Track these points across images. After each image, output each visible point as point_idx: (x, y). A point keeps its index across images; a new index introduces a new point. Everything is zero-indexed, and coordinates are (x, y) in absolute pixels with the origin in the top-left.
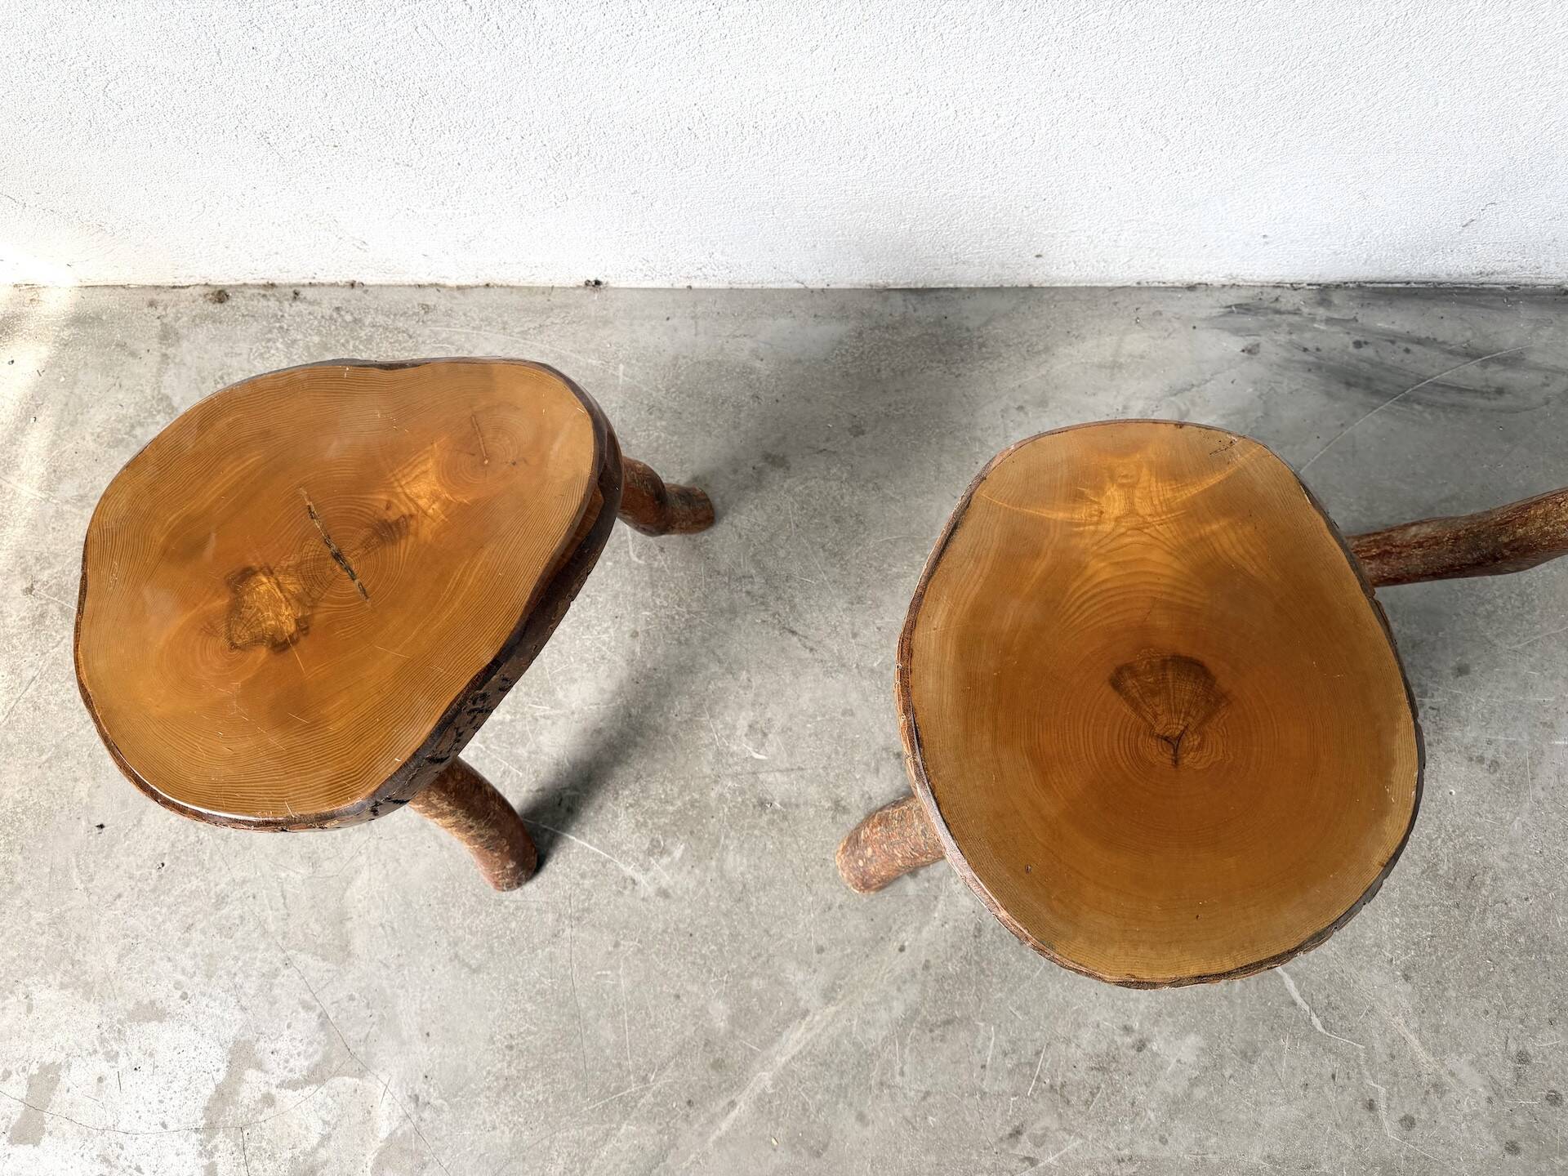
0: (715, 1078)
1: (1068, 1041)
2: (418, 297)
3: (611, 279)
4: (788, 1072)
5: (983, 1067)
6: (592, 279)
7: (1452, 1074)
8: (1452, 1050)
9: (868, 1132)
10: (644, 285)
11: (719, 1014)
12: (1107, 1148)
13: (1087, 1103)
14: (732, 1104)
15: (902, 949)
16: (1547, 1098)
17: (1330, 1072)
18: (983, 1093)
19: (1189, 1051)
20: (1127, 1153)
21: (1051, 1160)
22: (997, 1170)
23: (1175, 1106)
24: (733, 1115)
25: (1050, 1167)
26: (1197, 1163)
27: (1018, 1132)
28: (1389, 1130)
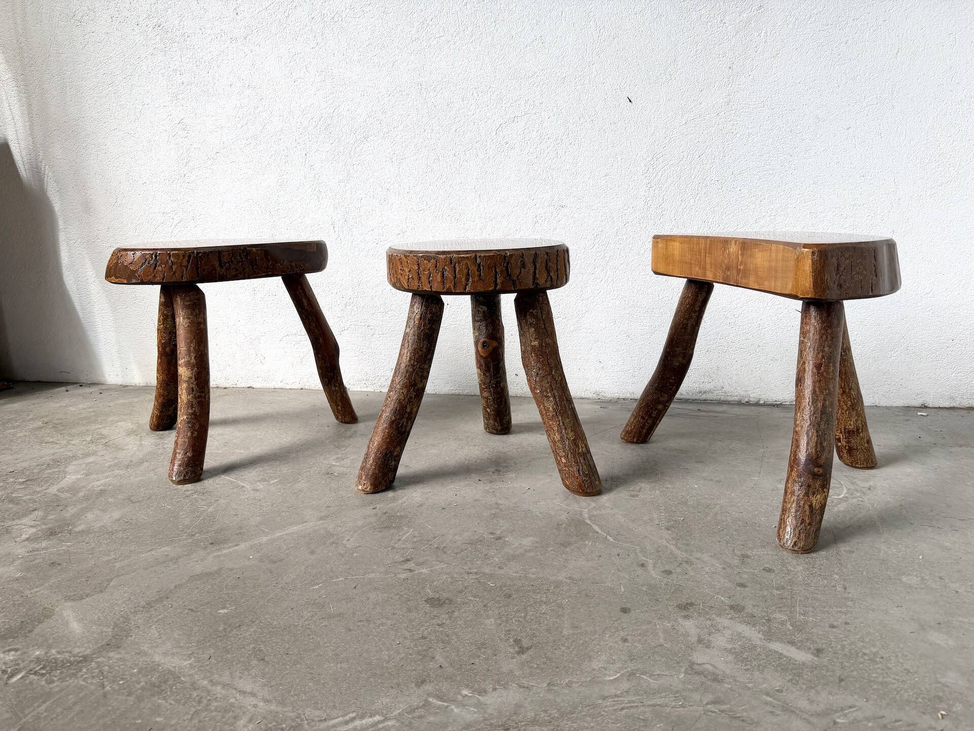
0: (234, 537)
1: (455, 535)
4: (281, 537)
5: (399, 540)
7: (697, 559)
8: (697, 551)
11: (255, 520)
12: (463, 569)
14: (238, 545)
15: (375, 508)
16: (764, 570)
17: (616, 553)
18: (393, 548)
19: (528, 542)
20: (475, 570)
21: (424, 571)
22: (386, 572)
23: (513, 558)
24: (234, 548)
25: (421, 573)
26: (520, 577)
27: (408, 560)
28: (655, 574)
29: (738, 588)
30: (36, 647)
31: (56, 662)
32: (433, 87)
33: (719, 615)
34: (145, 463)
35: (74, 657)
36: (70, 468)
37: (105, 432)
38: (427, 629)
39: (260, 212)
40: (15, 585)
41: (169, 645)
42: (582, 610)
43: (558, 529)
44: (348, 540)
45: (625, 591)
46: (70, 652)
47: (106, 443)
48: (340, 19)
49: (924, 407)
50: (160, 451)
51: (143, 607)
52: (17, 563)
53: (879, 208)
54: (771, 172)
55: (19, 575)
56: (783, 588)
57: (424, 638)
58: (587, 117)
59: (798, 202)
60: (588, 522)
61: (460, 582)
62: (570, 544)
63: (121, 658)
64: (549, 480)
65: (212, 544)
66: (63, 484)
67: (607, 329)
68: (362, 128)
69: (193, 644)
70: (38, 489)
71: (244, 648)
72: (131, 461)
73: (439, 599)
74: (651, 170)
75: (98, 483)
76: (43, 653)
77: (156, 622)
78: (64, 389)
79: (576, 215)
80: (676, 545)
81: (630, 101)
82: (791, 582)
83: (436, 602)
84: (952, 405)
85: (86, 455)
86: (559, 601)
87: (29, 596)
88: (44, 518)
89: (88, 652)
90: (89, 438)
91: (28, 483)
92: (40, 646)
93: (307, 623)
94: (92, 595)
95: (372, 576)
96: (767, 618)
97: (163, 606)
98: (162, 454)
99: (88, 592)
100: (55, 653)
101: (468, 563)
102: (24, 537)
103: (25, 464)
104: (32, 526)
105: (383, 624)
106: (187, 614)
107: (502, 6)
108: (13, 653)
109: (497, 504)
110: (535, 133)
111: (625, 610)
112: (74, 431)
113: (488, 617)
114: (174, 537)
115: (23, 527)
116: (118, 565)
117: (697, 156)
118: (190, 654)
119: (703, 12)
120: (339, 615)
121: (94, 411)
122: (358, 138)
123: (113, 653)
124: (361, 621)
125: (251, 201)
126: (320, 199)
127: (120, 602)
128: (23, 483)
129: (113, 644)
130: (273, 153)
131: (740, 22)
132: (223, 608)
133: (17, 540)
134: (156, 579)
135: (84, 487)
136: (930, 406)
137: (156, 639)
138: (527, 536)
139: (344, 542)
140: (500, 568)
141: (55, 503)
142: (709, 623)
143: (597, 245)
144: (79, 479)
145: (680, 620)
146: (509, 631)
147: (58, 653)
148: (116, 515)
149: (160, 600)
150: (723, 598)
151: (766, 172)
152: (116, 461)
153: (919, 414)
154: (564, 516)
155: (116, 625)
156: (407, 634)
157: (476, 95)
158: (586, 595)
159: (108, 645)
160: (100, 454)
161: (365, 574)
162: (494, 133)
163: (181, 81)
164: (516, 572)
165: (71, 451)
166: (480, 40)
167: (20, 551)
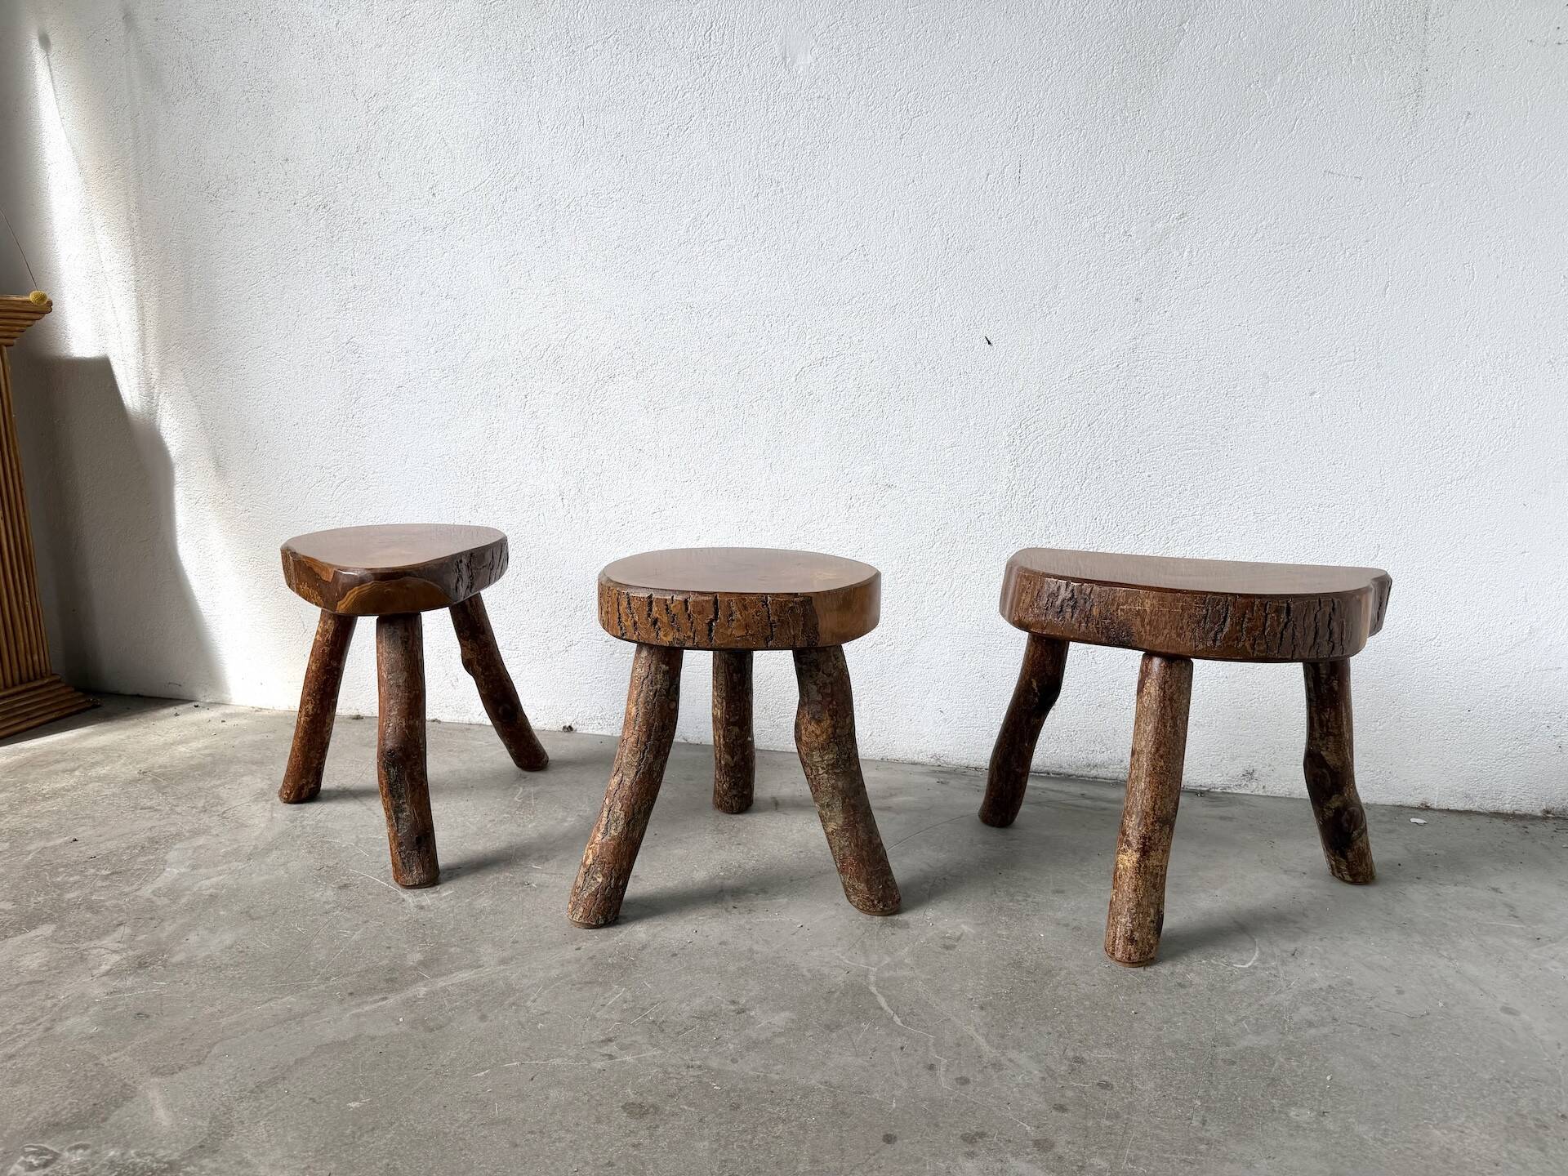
0: (383, 985)
1: (681, 1002)
2: (468, 727)
3: (580, 729)
4: (444, 990)
5: (604, 1005)
6: (568, 725)
7: (1011, 1060)
8: (1013, 1048)
9: (483, 1025)
10: (597, 733)
11: (413, 958)
12: (683, 1059)
13: (679, 1033)
14: (386, 998)
15: (579, 949)
16: (1098, 1084)
17: (900, 1045)
18: (594, 1018)
19: (780, 1019)
20: (698, 1063)
21: (628, 1058)
22: (578, 1058)
23: (753, 1045)
24: (380, 1004)
25: (624, 1062)
26: (758, 1077)
27: (610, 1040)
28: (944, 1081)
29: (1054, 1113)
30: (110, 1145)
31: (133, 1170)
32: (708, 311)
33: (1015, 1155)
34: (274, 852)
35: (157, 1163)
36: (172, 856)
37: (223, 792)
38: (617, 1152)
39: (459, 474)
40: (88, 1046)
41: (279, 1153)
42: (831, 1135)
43: (827, 1001)
44: (534, 1001)
45: (896, 1108)
46: (153, 1155)
47: (224, 812)
48: (578, 209)
49: (1425, 808)
50: (297, 832)
51: (252, 1092)
52: (91, 1011)
53: (1357, 512)
54: (1197, 451)
55: (94, 1030)
56: (1117, 1116)
57: (610, 1164)
58: (926, 363)
59: (1237, 496)
60: (873, 989)
61: (675, 1081)
62: (838, 1026)
63: (216, 1169)
64: (833, 913)
65: (351, 994)
66: (161, 882)
67: (952, 664)
68: (606, 363)
69: (310, 1154)
70: (127, 889)
71: (374, 1164)
72: (256, 847)
73: (641, 1106)
74: (1017, 442)
75: (207, 882)
76: (118, 1153)
77: (266, 1116)
78: (172, 710)
79: (909, 499)
80: (986, 1036)
81: (989, 343)
82: (1130, 1108)
83: (636, 1110)
84: (1467, 807)
85: (195, 833)
86: (802, 1119)
87: (106, 1064)
88: (132, 937)
89: (176, 1156)
90: (201, 804)
91: (114, 877)
92: (115, 1144)
93: (460, 1130)
94: (187, 1068)
95: (557, 1061)
96: (1080, 1164)
97: (277, 1091)
98: (298, 836)
99: (182, 1063)
100: (133, 1155)
101: (691, 1050)
102: (105, 968)
103: (112, 845)
104: (115, 952)
105: (560, 1140)
106: (307, 1105)
107: (808, 200)
108: (80, 1151)
109: (751, 950)
110: (851, 381)
111: (889, 1139)
112: (182, 789)
113: (702, 1138)
114: (301, 980)
115: (103, 951)
116: (224, 1022)
117: (1086, 425)
118: (304, 1169)
119: (1099, 218)
120: (504, 1122)
121: (210, 755)
122: (601, 377)
123: (207, 1160)
124: (532, 1132)
125: (447, 458)
126: (545, 458)
127: (221, 1081)
128: (106, 877)
129: (206, 1147)
130: (480, 391)
131: (1152, 235)
132: (355, 1100)
133: (95, 972)
134: (272, 1047)
135: (188, 889)
136: (1435, 806)
137: (263, 1141)
138: (783, 1009)
139: (529, 1003)
140: (734, 1061)
141: (147, 915)
142: (999, 1165)
143: (938, 543)
144: (182, 875)
145: (960, 1159)
146: (725, 1161)
147: (138, 1155)
148: (228, 938)
149: (273, 1082)
150: (1028, 1128)
151: (1188, 452)
152: (235, 846)
153: (1413, 820)
154: (841, 978)
155: (214, 1118)
156: (590, 1158)
157: (767, 324)
158: (843, 1113)
159: (201, 1147)
160: (214, 832)
161: (548, 1058)
162: (793, 379)
163: (352, 284)
164: (754, 1069)
165: (175, 824)
166: (776, 247)
167: (97, 991)
